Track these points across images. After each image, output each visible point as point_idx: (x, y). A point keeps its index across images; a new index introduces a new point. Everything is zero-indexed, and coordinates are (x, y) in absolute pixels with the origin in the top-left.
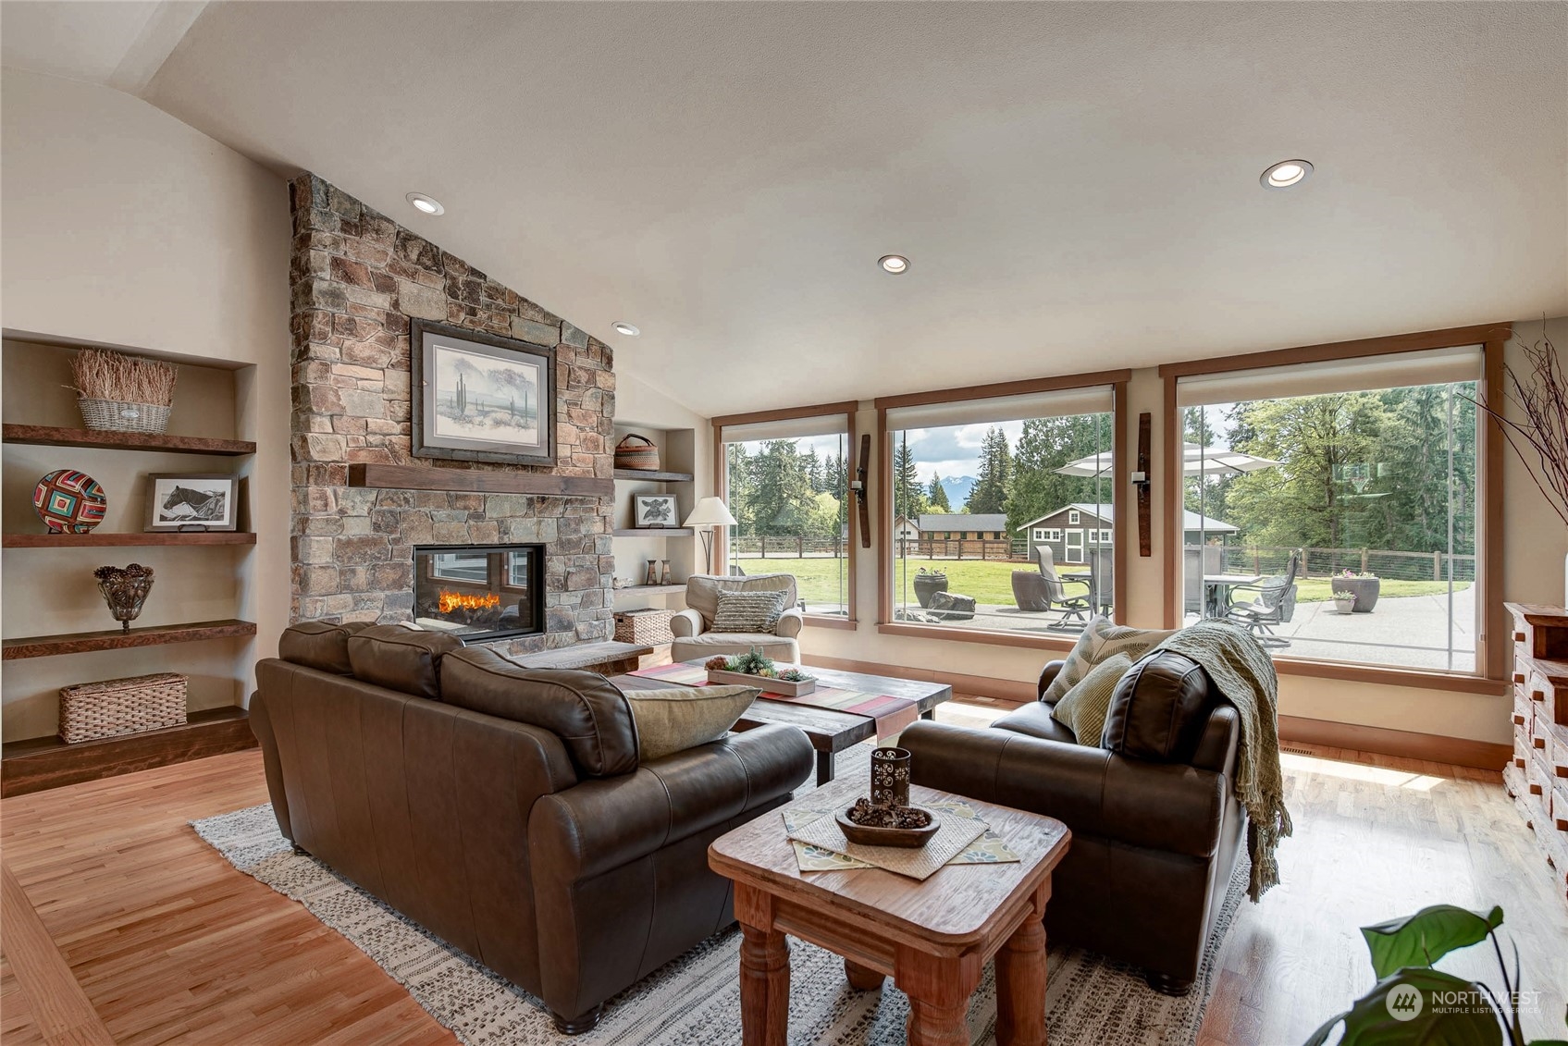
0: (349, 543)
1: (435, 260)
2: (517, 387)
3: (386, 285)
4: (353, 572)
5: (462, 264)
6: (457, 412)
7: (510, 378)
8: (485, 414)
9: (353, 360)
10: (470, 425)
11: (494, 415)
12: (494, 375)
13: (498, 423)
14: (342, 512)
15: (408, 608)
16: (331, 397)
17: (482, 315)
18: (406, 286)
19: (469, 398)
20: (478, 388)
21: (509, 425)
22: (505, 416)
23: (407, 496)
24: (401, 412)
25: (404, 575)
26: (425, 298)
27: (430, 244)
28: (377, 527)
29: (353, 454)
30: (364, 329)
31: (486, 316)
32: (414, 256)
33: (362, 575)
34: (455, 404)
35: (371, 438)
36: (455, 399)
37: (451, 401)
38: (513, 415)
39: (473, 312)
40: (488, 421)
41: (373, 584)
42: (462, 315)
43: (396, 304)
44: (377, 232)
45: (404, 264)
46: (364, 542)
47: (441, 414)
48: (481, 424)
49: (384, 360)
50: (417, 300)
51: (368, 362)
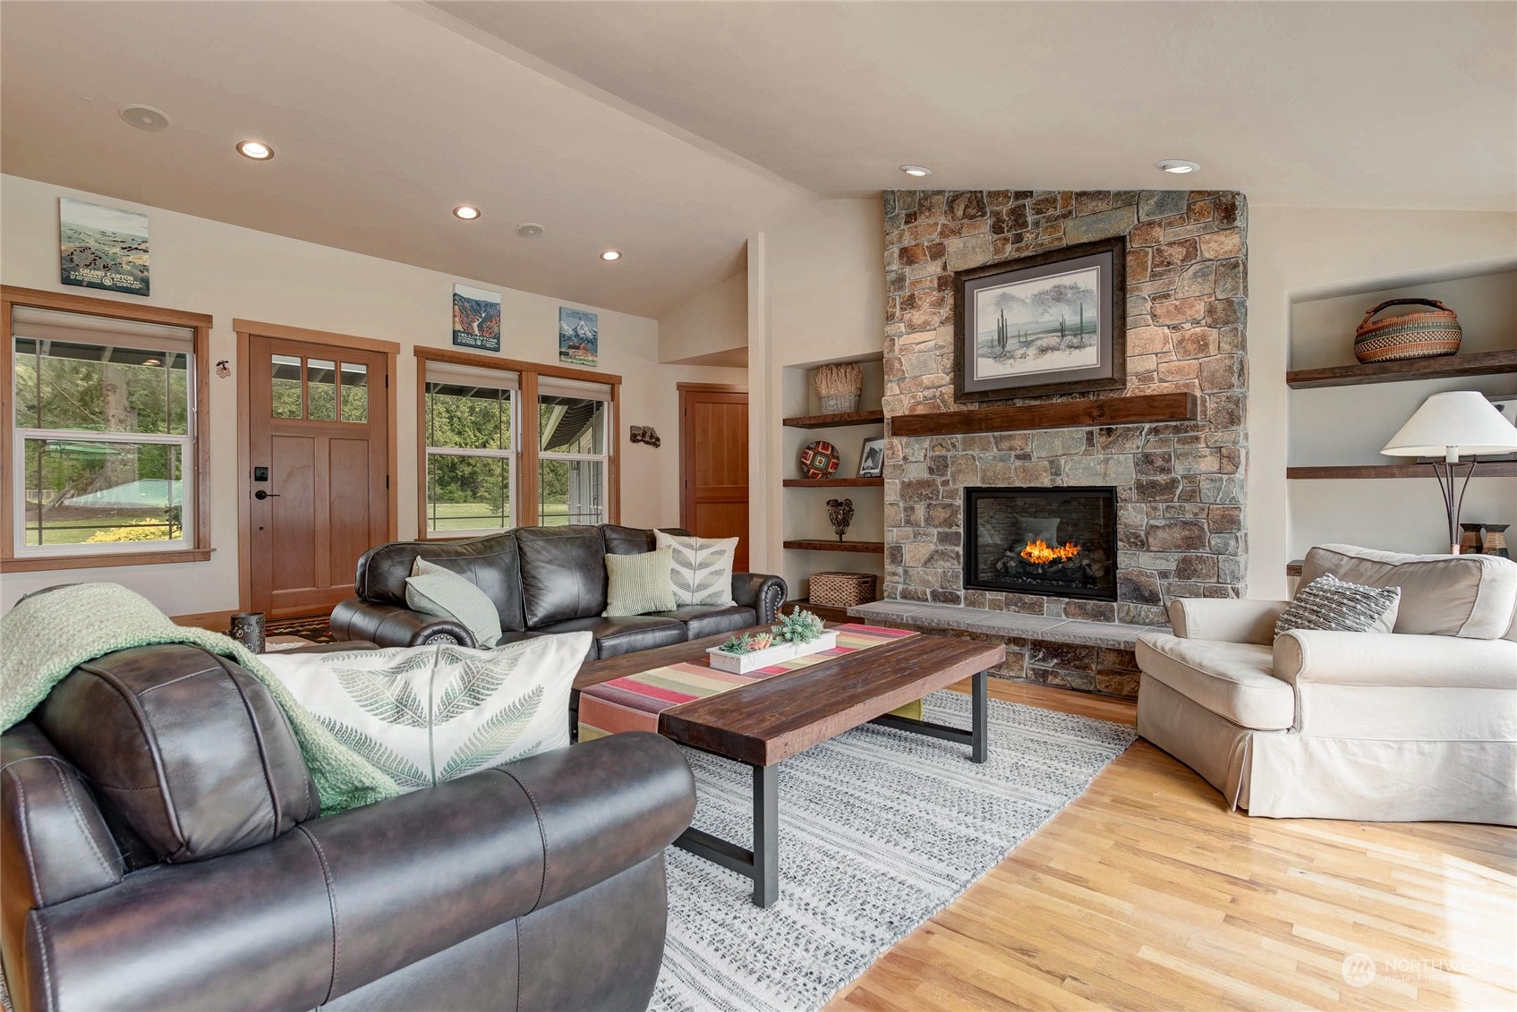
0: (910, 484)
1: (974, 203)
2: (1069, 302)
3: (938, 252)
4: (912, 509)
5: (1005, 194)
6: (998, 350)
7: (1059, 295)
8: (1028, 344)
9: (912, 328)
10: (1012, 361)
11: (1039, 343)
12: (1039, 299)
13: (1043, 351)
14: (905, 459)
15: (958, 545)
16: (897, 365)
17: (1028, 237)
18: (953, 244)
19: (1011, 332)
20: (1019, 318)
21: (1058, 349)
22: (1053, 340)
23: (954, 440)
24: (948, 362)
25: (955, 513)
26: (973, 246)
27: (975, 192)
28: (931, 470)
29: (913, 408)
30: (920, 299)
31: (1033, 236)
32: (960, 213)
33: (920, 511)
34: (996, 343)
35: (926, 393)
36: (996, 337)
37: (992, 341)
38: (1063, 336)
39: (1019, 238)
40: (1032, 351)
41: (929, 521)
42: (1009, 248)
43: (944, 268)
44: (929, 210)
45: (952, 225)
46: (922, 484)
47: (982, 356)
48: (1024, 356)
49: (936, 320)
50: (963, 253)
51: (923, 327)
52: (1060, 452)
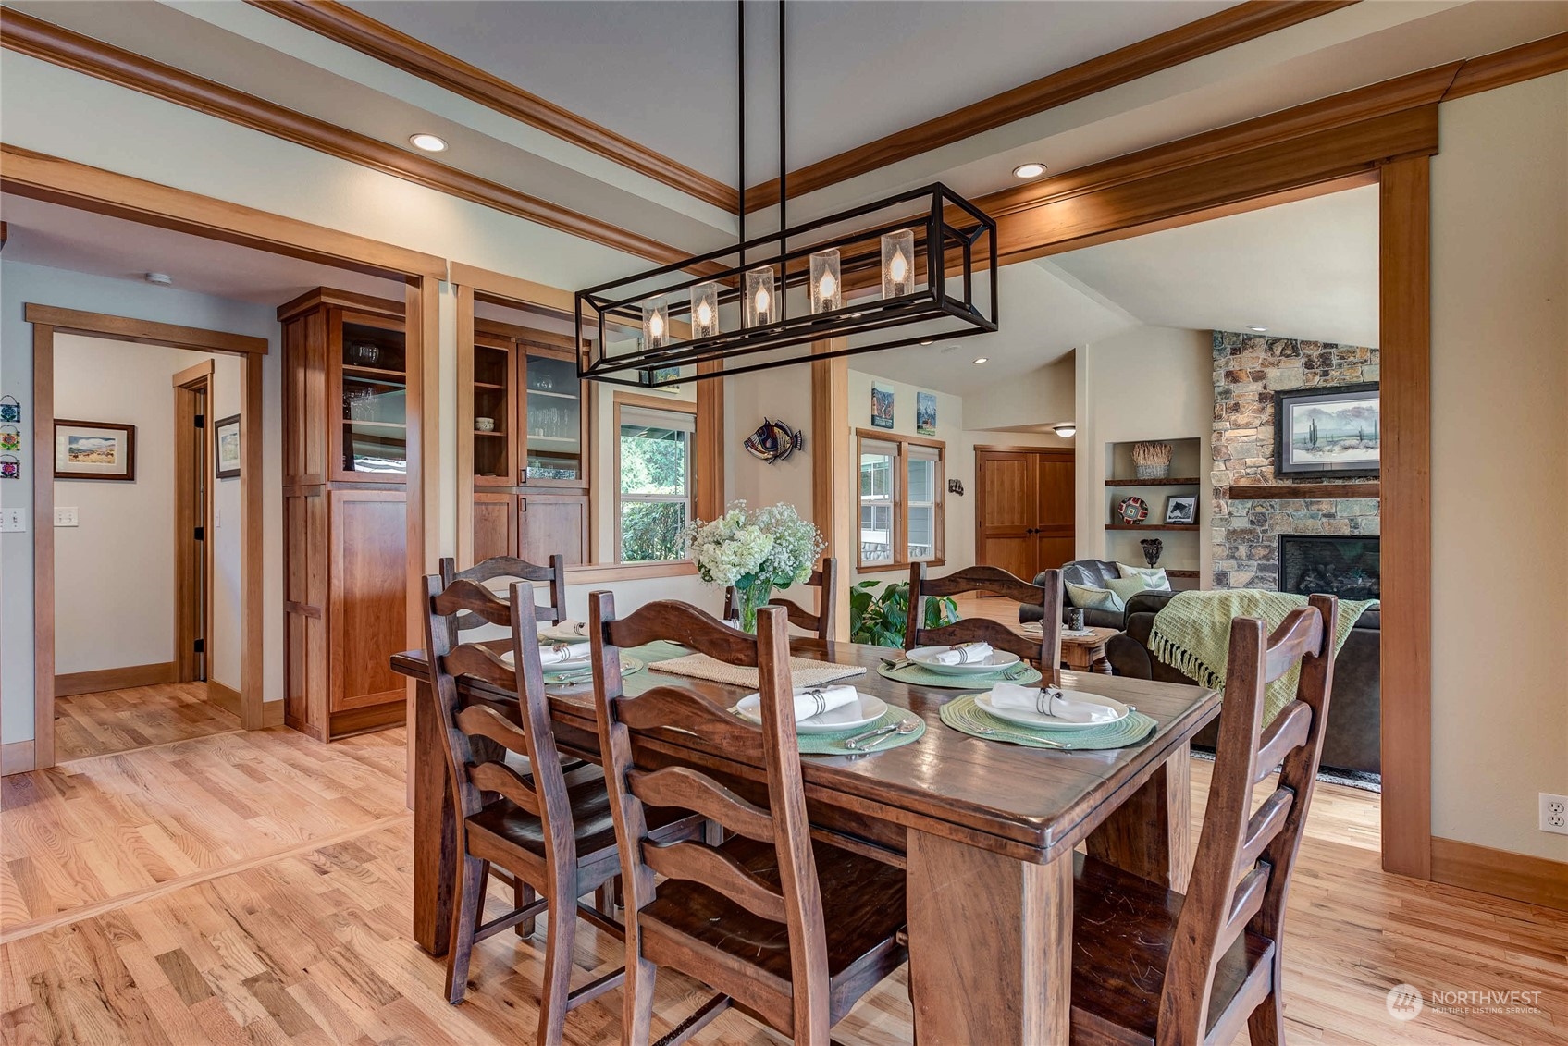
0: (1235, 531)
1: (1292, 347)
2: (1366, 419)
3: (1258, 377)
4: (1237, 548)
5: (1316, 344)
6: (1310, 445)
7: (1358, 413)
8: (1334, 443)
9: (1237, 426)
10: (1321, 453)
11: (1342, 443)
12: (1343, 415)
13: (1346, 448)
14: (1230, 514)
15: (1275, 573)
16: (1224, 450)
17: (1333, 373)
18: (1272, 373)
19: (1320, 434)
20: (1325, 427)
21: (1357, 448)
22: (1354, 442)
23: (1273, 503)
24: (1268, 450)
25: (1272, 552)
26: (1289, 375)
27: (1291, 340)
28: (1252, 522)
29: (1236, 481)
30: (1244, 407)
31: (1338, 373)
32: (1278, 352)
33: (1243, 550)
34: (1308, 441)
35: (1248, 470)
36: (1308, 437)
37: (1305, 439)
38: (1361, 440)
39: (1326, 374)
40: (1337, 448)
41: (1250, 557)
42: (1317, 378)
43: (1265, 387)
44: (1252, 347)
45: (1271, 359)
46: (1243, 531)
47: (1297, 449)
48: (1331, 451)
49: (1257, 422)
50: (1280, 380)
51: (1247, 426)
52: (1358, 514)
